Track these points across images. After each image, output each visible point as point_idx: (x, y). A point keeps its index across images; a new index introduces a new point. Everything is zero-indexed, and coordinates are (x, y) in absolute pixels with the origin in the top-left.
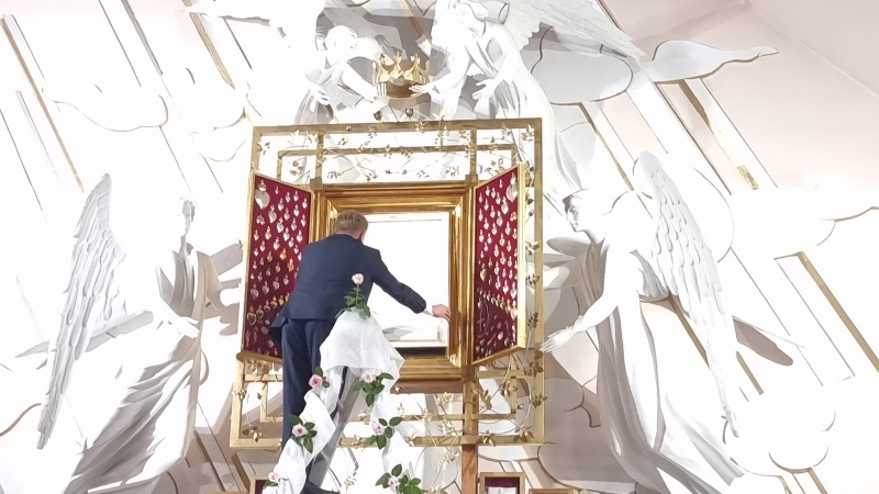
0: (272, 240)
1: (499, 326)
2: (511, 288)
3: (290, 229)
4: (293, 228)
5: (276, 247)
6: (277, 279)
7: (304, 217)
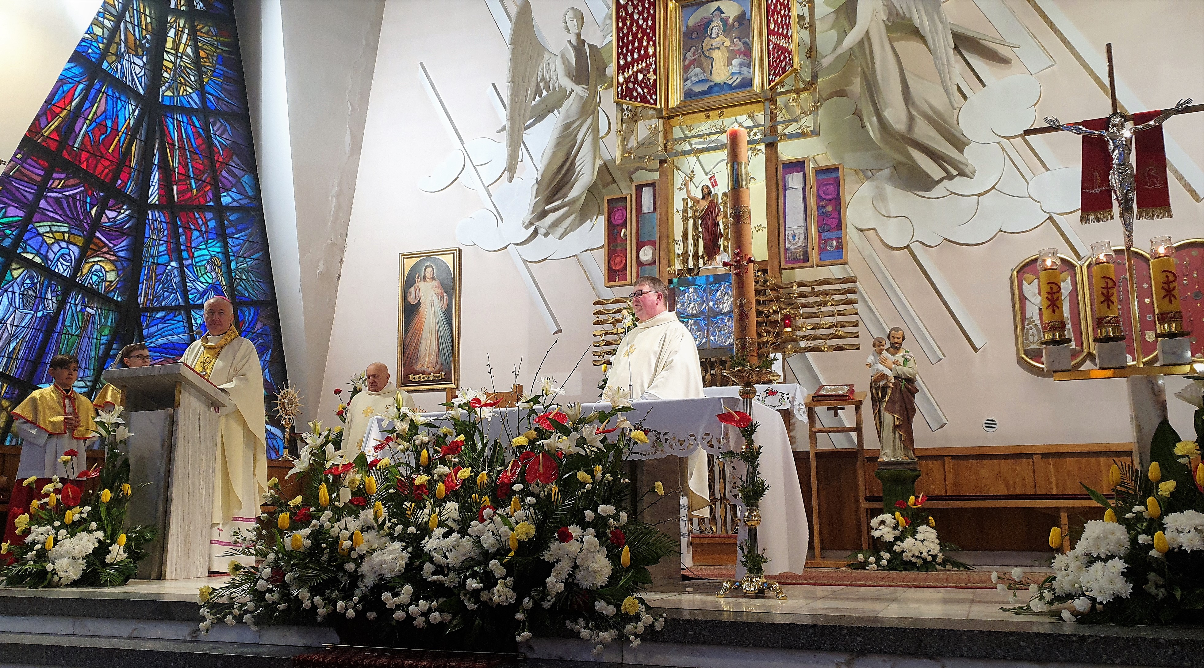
0: (632, 24)
1: (782, 58)
2: (788, 30)
3: (643, 16)
4: (645, 15)
5: (634, 29)
6: (636, 50)
7: (652, 8)
